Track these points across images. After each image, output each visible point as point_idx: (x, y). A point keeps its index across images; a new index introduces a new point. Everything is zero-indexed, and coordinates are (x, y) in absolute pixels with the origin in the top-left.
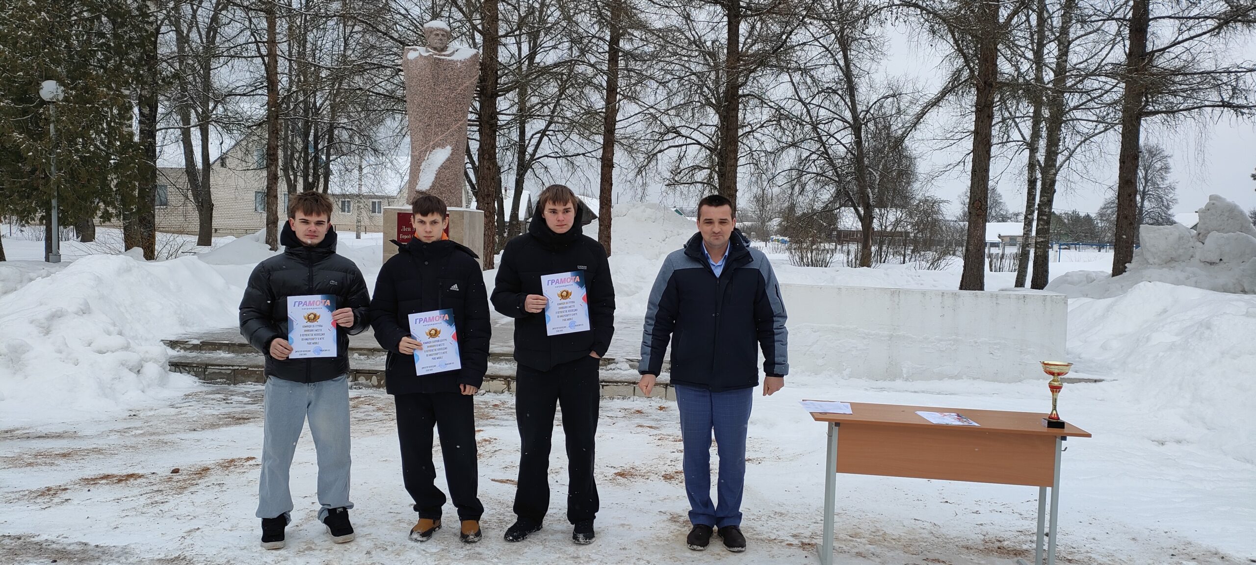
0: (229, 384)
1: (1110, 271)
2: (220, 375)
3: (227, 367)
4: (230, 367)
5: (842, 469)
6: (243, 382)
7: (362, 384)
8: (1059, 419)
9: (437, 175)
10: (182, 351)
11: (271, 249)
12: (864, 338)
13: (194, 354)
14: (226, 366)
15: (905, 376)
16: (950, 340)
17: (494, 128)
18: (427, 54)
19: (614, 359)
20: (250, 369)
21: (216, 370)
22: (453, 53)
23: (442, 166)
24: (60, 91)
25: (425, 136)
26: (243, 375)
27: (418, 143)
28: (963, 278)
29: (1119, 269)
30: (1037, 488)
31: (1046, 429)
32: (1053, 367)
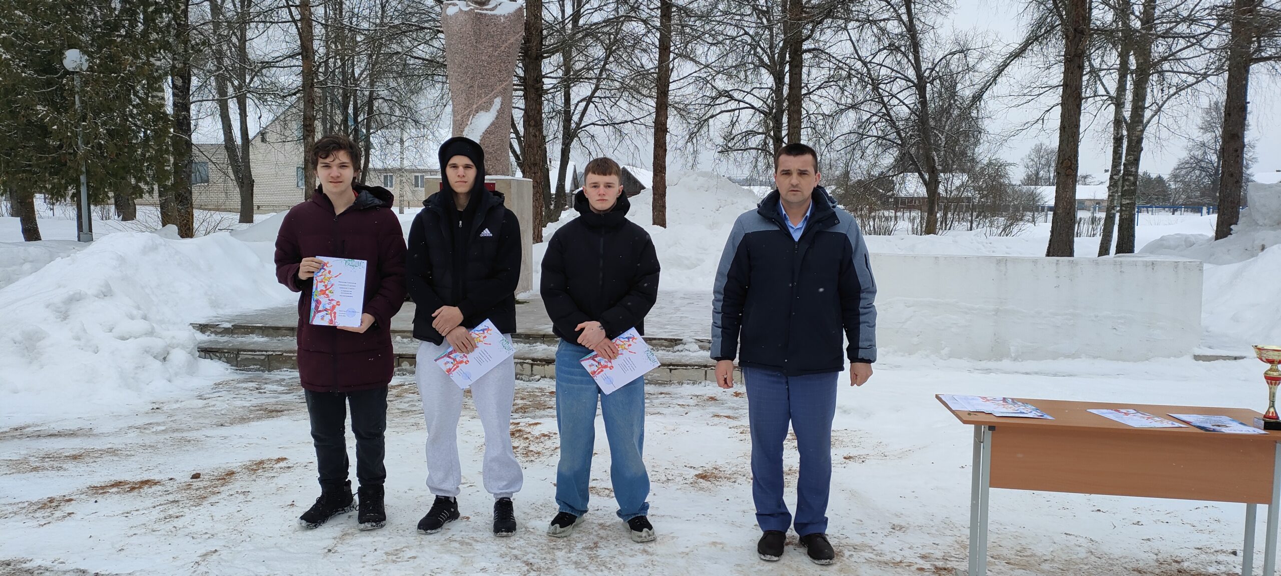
0: (263, 371)
1: (1212, 233)
2: (254, 361)
3: (260, 353)
4: (264, 353)
5: (995, 482)
6: (277, 369)
7: (406, 370)
8: (1278, 418)
9: (481, 140)
10: (213, 335)
12: (966, 313)
13: (225, 338)
14: (259, 351)
15: (1013, 355)
16: (1066, 314)
17: (540, 92)
18: (467, 9)
19: (681, 340)
20: (285, 354)
21: (248, 355)
22: (496, 6)
23: (486, 131)
24: (83, 60)
25: (468, 99)
26: (279, 362)
27: (460, 106)
28: (1050, 245)
29: (1223, 231)
30: (1244, 506)
31: (1263, 432)
32: (1271, 353)
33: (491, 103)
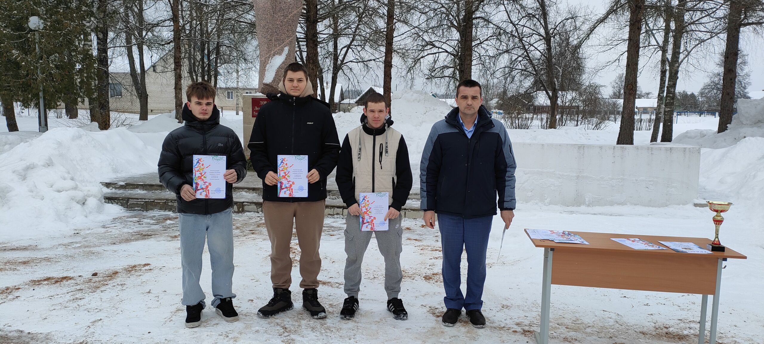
0: (143, 211)
1: (716, 129)
2: (137, 205)
3: (141, 200)
4: (143, 200)
5: (554, 282)
6: (151, 209)
8: (720, 244)
9: (276, 73)
10: (114, 189)
11: (179, 122)
12: (559, 178)
13: (121, 191)
14: (140, 199)
15: (587, 203)
16: (618, 179)
17: (315, 43)
20: (156, 201)
21: (134, 201)
23: (279, 67)
24: (40, 23)
25: (268, 48)
26: (152, 205)
27: (264, 52)
28: (619, 136)
29: (722, 128)
30: (701, 296)
31: (711, 253)
32: (716, 206)
33: (283, 50)
